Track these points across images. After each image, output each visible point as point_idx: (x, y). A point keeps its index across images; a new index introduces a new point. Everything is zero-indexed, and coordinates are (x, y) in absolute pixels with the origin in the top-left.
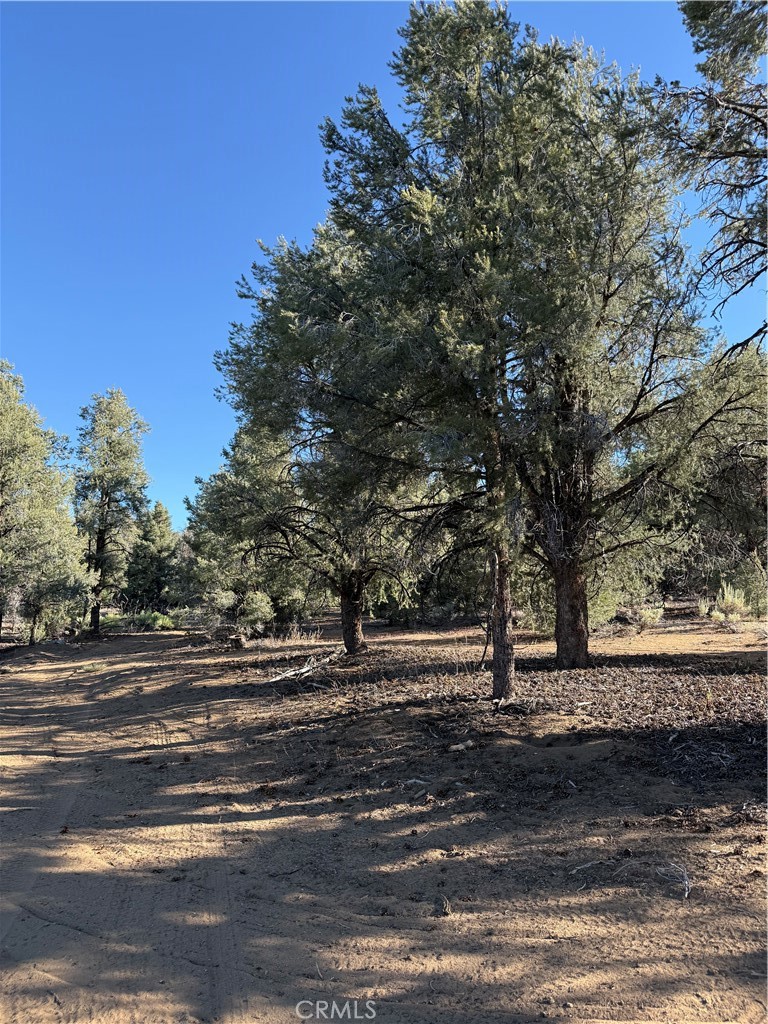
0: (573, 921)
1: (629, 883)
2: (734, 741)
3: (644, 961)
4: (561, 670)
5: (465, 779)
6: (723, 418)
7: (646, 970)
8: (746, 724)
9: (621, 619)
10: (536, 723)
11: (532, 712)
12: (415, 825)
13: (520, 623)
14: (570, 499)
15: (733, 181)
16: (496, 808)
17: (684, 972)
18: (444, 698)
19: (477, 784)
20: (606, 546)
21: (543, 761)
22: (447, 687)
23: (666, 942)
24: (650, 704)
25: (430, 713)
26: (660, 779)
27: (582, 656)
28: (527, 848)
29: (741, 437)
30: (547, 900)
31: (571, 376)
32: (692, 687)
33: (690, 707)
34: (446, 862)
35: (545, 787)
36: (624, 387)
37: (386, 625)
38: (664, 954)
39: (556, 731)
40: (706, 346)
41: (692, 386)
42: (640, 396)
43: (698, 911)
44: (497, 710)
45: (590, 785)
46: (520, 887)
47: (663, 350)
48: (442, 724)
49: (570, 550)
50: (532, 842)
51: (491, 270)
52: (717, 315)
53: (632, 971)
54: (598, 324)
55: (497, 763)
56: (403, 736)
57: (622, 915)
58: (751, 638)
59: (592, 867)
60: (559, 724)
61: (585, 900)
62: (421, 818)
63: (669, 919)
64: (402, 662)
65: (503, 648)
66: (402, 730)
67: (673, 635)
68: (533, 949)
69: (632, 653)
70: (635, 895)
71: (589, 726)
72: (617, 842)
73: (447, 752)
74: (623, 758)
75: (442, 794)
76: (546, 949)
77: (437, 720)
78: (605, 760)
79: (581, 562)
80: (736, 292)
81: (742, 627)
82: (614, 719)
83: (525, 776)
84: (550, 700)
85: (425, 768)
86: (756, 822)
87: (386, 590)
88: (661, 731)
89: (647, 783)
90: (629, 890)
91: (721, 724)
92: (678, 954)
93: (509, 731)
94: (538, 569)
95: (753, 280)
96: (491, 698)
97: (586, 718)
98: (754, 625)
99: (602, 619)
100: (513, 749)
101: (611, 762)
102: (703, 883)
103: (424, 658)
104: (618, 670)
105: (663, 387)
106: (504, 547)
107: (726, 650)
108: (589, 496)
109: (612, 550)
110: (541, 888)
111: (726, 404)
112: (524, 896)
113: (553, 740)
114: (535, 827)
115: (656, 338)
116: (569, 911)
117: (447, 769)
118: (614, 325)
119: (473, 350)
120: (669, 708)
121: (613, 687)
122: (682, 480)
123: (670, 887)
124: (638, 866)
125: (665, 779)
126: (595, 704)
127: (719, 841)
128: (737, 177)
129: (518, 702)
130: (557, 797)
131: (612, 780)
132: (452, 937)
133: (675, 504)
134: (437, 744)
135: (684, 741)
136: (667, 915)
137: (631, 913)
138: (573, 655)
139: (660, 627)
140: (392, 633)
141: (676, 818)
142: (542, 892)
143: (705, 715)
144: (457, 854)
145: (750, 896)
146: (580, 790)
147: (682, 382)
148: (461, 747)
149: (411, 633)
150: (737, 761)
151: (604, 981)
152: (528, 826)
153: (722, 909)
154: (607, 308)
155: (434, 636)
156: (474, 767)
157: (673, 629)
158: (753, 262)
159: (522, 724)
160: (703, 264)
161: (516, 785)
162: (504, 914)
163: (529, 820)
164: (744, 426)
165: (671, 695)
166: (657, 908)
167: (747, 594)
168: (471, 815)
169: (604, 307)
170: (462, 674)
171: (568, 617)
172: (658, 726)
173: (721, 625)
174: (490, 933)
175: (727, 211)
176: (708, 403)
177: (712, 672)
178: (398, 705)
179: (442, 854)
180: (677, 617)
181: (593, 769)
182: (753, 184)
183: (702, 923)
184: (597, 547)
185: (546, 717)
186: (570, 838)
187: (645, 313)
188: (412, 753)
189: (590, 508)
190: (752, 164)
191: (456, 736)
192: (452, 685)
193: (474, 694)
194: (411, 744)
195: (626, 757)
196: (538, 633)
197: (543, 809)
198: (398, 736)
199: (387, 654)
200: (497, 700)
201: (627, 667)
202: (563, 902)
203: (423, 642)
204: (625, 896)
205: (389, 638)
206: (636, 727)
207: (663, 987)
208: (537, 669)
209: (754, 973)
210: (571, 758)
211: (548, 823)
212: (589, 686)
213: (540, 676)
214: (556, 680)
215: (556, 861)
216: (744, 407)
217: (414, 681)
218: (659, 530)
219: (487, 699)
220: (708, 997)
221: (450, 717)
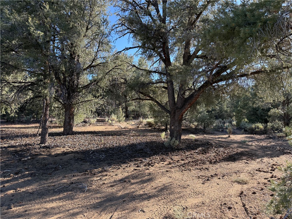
0: (53, 203)
1: (71, 191)
2: (106, 152)
3: (71, 209)
4: (64, 136)
5: (25, 168)
6: (114, 70)
7: (71, 211)
8: (110, 148)
9: (85, 122)
10: (52, 151)
11: (52, 148)
12: (5, 184)
13: (53, 122)
14: (72, 86)
15: (123, 7)
16: (35, 176)
17: (81, 210)
18: (23, 145)
19: (30, 170)
20: (81, 101)
21: (52, 161)
22: (24, 141)
23: (78, 203)
24: (87, 144)
25: (17, 150)
26: (85, 163)
27: (71, 132)
28: (43, 186)
29: (118, 76)
30: (46, 199)
31: (75, 50)
32: (99, 139)
33: (97, 144)
34: (14, 193)
35: (52, 168)
36: (89, 56)
37: (5, 122)
38: (77, 206)
39: (59, 152)
40: (112, 50)
41: (107, 60)
42: (94, 60)
43: (88, 194)
44: (41, 148)
45: (65, 166)
46: (38, 197)
47: (101, 48)
48: (20, 153)
49: (70, 101)
50: (45, 184)
51: (49, 9)
52: (114, 42)
53: (67, 212)
54: (84, 36)
55: (38, 163)
56: (5, 157)
57: (67, 199)
58: (116, 127)
59: (62, 188)
60: (60, 150)
61: (58, 197)
62: (7, 181)
63: (80, 198)
64: (9, 134)
65: (45, 129)
66: (5, 155)
67: (98, 126)
68: (39, 213)
69: (86, 131)
70: (72, 193)
71: (68, 151)
72: (70, 181)
73: (20, 161)
74: (76, 159)
75: (17, 174)
76: (43, 212)
77: (19, 151)
78: (71, 159)
79: (73, 105)
80: (120, 38)
81: (115, 124)
82: (76, 148)
83: (46, 166)
84: (58, 144)
85: (11, 166)
86: (107, 171)
87: (5, 110)
88: (88, 151)
89: (82, 165)
90: (71, 192)
91: (104, 148)
92: (80, 206)
93: (43, 154)
94: (61, 106)
95: (124, 35)
96: (40, 144)
97: (68, 149)
98: (118, 124)
99: (79, 122)
100: (44, 158)
101: (73, 160)
102: (91, 188)
103: (18, 133)
104: (80, 135)
105: (100, 59)
106: (48, 98)
107: (110, 130)
108: (77, 86)
109: (82, 102)
110: (45, 196)
111: (115, 67)
112: (39, 199)
113: (57, 155)
114: (47, 180)
115: (99, 44)
116: (52, 201)
117: (20, 166)
118: (89, 38)
119: (39, 34)
120: (92, 145)
121: (78, 140)
122: (102, 85)
123: (82, 190)
124: (75, 186)
125: (87, 163)
126: (72, 144)
127: (97, 177)
128: (124, 7)
129: (48, 145)
130: (55, 170)
131: (72, 165)
132: (12, 215)
133: (101, 91)
134: (17, 159)
135: (94, 153)
136: (80, 197)
137: (70, 198)
138: (68, 131)
139: (95, 124)
140: (7, 124)
141: (87, 173)
142: (45, 197)
143: (101, 146)
144: (19, 191)
145: (101, 189)
146: (62, 168)
147: (105, 59)
148: (26, 159)
149: (15, 125)
150: (106, 157)
151: (59, 217)
152: (44, 180)
153: (94, 193)
154: (87, 32)
155: (23, 126)
156: (29, 164)
157: (98, 125)
158: (125, 31)
159: (48, 151)
160: (112, 27)
161: (43, 168)
162: (32, 205)
163: (45, 178)
164: (119, 73)
165: (94, 141)
166: (78, 196)
167: (117, 116)
168: (25, 179)
169: (86, 32)
170: (31, 137)
171: (68, 120)
172: (88, 149)
173: (110, 124)
174: (26, 211)
175: (121, 15)
176: (111, 66)
177: (105, 135)
178: (5, 147)
179: (13, 191)
180: (100, 121)
181: (67, 162)
182: (127, 10)
183: (88, 197)
184: (78, 101)
185: (56, 149)
186: (57, 181)
187: (96, 37)
188: (8, 162)
189: (77, 90)
190: (127, 5)
191: (25, 156)
192: (27, 141)
193: (34, 143)
194: (8, 159)
195: (77, 158)
196: (59, 125)
197: (50, 174)
198: (3, 157)
199: (3, 131)
200: (41, 145)
201: (83, 134)
202: (51, 199)
203: (19, 128)
204: (70, 194)
205: (6, 126)
206: (82, 150)
207: (75, 214)
208: (56, 136)
209: (98, 206)
210: (61, 159)
211: (51, 178)
212: (71, 140)
213: (57, 138)
214: (62, 139)
215: (52, 188)
216: (119, 69)
217: (12, 140)
218: (96, 98)
219: (38, 145)
220: (85, 214)
221: (24, 150)
